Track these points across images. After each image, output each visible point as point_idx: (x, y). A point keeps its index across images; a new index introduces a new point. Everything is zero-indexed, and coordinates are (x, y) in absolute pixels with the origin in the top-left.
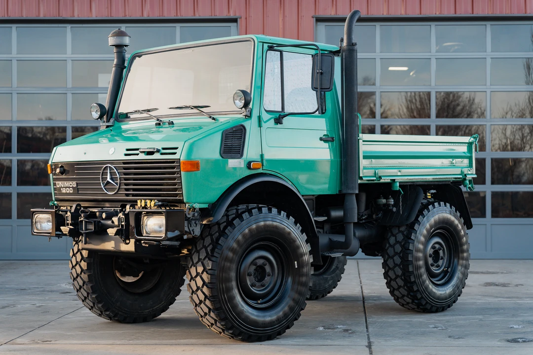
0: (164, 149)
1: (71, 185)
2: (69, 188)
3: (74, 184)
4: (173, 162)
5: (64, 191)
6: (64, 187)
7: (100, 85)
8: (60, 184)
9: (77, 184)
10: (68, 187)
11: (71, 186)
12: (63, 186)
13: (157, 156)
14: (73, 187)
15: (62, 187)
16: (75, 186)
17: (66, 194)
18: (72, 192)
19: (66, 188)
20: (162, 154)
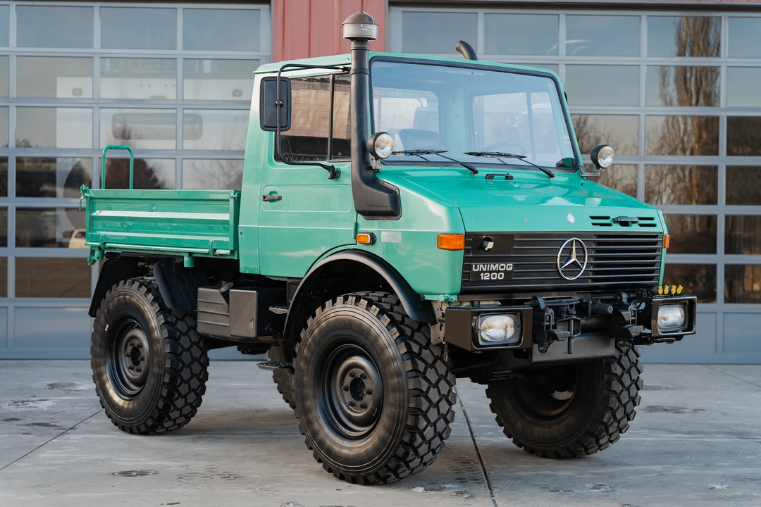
0: (641, 219)
1: (502, 267)
2: (499, 271)
3: (509, 267)
4: (656, 237)
5: (485, 277)
6: (487, 272)
7: (60, 94)
8: (481, 267)
9: (515, 266)
10: (495, 271)
11: (504, 269)
12: (485, 270)
13: (635, 229)
14: (505, 272)
15: (482, 271)
16: (511, 269)
17: (490, 282)
18: (502, 278)
19: (490, 272)
20: (641, 225)
